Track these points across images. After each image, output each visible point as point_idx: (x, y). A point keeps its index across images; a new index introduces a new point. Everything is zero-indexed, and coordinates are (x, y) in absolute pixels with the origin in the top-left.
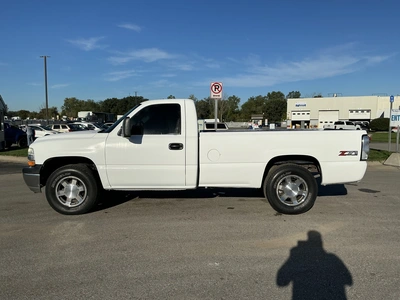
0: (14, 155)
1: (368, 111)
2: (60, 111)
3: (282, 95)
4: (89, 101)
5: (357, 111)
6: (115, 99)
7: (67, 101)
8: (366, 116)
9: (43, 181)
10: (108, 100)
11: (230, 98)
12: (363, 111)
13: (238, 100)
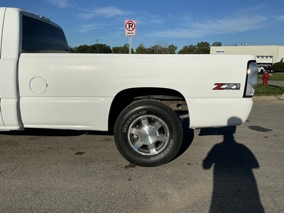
1: (271, 57)
3: (208, 44)
5: (262, 57)
8: (269, 61)
11: (169, 47)
12: (267, 57)
13: (176, 48)
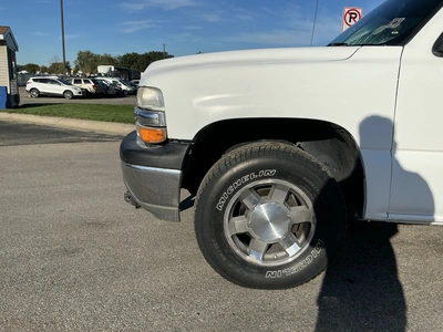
0: (36, 114)
2: (73, 67)
4: (106, 55)
6: (135, 54)
7: (81, 55)
9: (190, 179)
10: (128, 55)
